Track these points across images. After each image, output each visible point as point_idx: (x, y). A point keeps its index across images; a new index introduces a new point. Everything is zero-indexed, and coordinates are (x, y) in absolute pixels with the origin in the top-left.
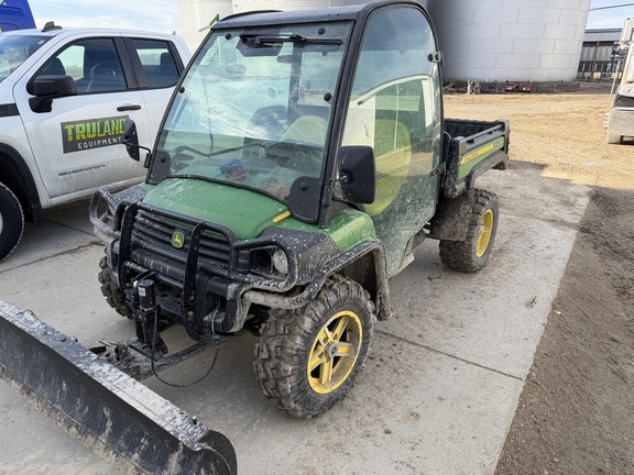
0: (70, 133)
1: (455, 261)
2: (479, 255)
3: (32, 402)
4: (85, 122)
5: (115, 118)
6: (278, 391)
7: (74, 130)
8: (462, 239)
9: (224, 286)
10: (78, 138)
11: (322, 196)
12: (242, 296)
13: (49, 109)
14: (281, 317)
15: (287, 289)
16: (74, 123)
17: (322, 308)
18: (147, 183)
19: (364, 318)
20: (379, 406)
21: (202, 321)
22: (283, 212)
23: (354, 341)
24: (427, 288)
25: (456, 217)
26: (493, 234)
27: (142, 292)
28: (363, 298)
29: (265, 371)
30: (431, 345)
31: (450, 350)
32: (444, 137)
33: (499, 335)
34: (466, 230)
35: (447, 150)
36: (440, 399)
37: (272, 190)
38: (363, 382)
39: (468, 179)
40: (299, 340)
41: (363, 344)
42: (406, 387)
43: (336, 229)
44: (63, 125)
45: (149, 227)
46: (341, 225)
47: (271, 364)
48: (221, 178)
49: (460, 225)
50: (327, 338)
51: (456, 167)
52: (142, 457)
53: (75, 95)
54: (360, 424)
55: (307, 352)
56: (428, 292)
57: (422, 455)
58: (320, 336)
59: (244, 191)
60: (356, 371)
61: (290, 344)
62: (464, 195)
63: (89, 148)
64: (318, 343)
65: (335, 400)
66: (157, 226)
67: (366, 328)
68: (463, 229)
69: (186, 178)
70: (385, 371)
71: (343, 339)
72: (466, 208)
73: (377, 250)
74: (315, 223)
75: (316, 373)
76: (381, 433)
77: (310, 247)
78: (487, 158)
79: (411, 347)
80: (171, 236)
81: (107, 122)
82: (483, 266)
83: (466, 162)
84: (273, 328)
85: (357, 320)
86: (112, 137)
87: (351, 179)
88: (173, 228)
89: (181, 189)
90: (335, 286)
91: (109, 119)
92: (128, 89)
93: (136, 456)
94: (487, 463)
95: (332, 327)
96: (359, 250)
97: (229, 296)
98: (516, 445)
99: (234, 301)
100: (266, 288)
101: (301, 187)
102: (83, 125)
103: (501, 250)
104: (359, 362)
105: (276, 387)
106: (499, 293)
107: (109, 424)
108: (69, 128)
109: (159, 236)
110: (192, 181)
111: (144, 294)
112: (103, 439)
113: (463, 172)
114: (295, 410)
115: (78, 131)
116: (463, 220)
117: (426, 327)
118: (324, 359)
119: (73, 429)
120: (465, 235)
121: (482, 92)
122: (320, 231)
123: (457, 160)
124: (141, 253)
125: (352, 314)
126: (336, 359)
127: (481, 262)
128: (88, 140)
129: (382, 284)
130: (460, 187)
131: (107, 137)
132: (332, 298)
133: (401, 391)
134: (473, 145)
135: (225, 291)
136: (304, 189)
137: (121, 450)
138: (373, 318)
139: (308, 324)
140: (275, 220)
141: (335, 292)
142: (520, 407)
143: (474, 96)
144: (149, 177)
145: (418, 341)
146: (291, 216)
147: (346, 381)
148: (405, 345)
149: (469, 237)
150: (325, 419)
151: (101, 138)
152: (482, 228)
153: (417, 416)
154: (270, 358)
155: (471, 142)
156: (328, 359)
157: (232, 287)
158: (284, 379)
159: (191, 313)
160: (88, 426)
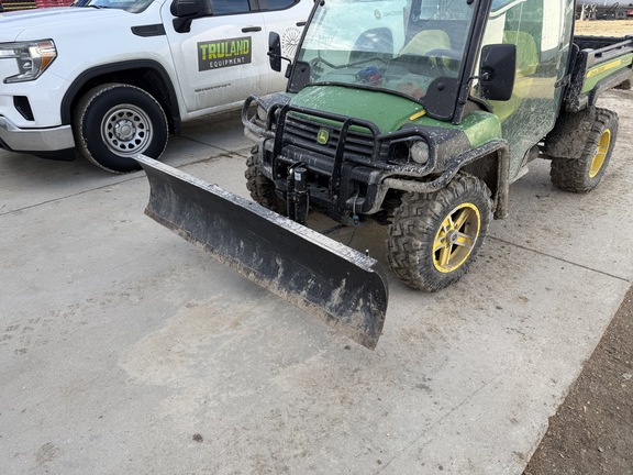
0: (204, 53)
1: (567, 180)
2: (591, 176)
3: (215, 256)
4: (215, 42)
5: (240, 39)
6: (408, 262)
7: (207, 50)
8: (577, 157)
9: (366, 174)
10: (210, 57)
11: (458, 94)
12: (382, 182)
13: (188, 30)
14: (414, 202)
15: (426, 174)
16: (207, 43)
17: (451, 196)
18: (288, 91)
19: (484, 213)
20: (490, 289)
21: (344, 204)
22: (419, 111)
23: (471, 233)
24: (535, 203)
25: (574, 134)
26: (608, 156)
27: (298, 177)
28: (485, 194)
29: (397, 245)
30: (539, 249)
31: (557, 254)
32: (573, 49)
33: (608, 246)
34: (582, 148)
35: (574, 62)
36: (547, 289)
37: (408, 92)
38: (474, 272)
39: (592, 94)
40: (429, 221)
41: (480, 237)
42: (515, 278)
43: (469, 126)
44: (199, 44)
45: (295, 127)
46: (474, 123)
47: (404, 240)
48: (358, 84)
49: (577, 142)
50: (449, 227)
51: (582, 80)
52: (309, 293)
53: (211, 15)
54: (473, 300)
55: (435, 232)
56: (536, 207)
57: (531, 325)
58: (444, 224)
59: (380, 94)
60: (471, 260)
61: (422, 223)
62: (586, 110)
63: (219, 67)
64: (443, 230)
65: (451, 281)
66: (303, 127)
67: (484, 222)
68: (579, 146)
69: (325, 85)
70: (495, 266)
71: (462, 230)
72: (586, 124)
73: (503, 150)
74: (450, 121)
75: (438, 253)
76: (492, 308)
77: (446, 139)
78: (612, 74)
79: (519, 249)
80: (316, 134)
81: (233, 43)
82: (594, 188)
83: (592, 75)
84: (406, 211)
85: (478, 213)
86: (237, 57)
87: (491, 77)
88: (318, 127)
89: (322, 94)
90: (463, 178)
91: (235, 40)
92: (251, 11)
93: (304, 292)
94: (591, 336)
95: (455, 217)
96: (488, 147)
97: (371, 181)
98: (620, 328)
99: (375, 185)
100: (407, 173)
101: (438, 88)
102: (214, 45)
103: (613, 175)
104: (474, 252)
105: (407, 258)
106: (609, 212)
107: (281, 270)
108: (202, 47)
109: (304, 135)
110: (330, 88)
111: (300, 179)
112: (276, 282)
113: (587, 86)
114: (419, 280)
115: (210, 51)
116: (580, 137)
117: (534, 235)
118: (445, 244)
119: (252, 275)
120: (580, 154)
121: (598, 18)
122: (455, 127)
123: (583, 72)
124: (291, 149)
125: (474, 207)
126: (455, 246)
127: (593, 183)
128: (218, 59)
129: (502, 185)
130: (583, 101)
131: (233, 57)
132: (460, 189)
133: (510, 281)
134: (600, 59)
135: (368, 178)
136: (441, 89)
137: (291, 289)
138: (491, 216)
139: (438, 208)
140: (412, 118)
141: (463, 184)
142: (625, 301)
143: (588, 22)
144: (289, 86)
145: (526, 245)
146: (426, 115)
147: (462, 266)
148: (513, 248)
149: (585, 156)
150: (442, 294)
151: (228, 58)
152: (598, 149)
153: (526, 300)
154: (402, 235)
155: (598, 55)
156: (448, 245)
157: (374, 174)
158: (413, 252)
159: (336, 197)
160: (263, 273)
